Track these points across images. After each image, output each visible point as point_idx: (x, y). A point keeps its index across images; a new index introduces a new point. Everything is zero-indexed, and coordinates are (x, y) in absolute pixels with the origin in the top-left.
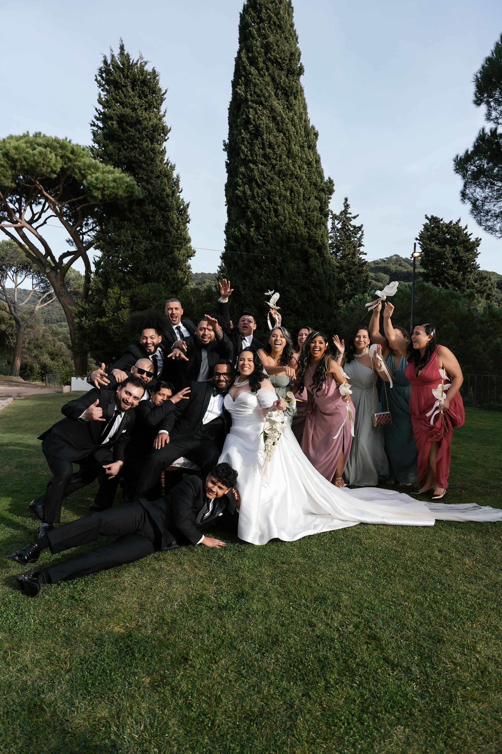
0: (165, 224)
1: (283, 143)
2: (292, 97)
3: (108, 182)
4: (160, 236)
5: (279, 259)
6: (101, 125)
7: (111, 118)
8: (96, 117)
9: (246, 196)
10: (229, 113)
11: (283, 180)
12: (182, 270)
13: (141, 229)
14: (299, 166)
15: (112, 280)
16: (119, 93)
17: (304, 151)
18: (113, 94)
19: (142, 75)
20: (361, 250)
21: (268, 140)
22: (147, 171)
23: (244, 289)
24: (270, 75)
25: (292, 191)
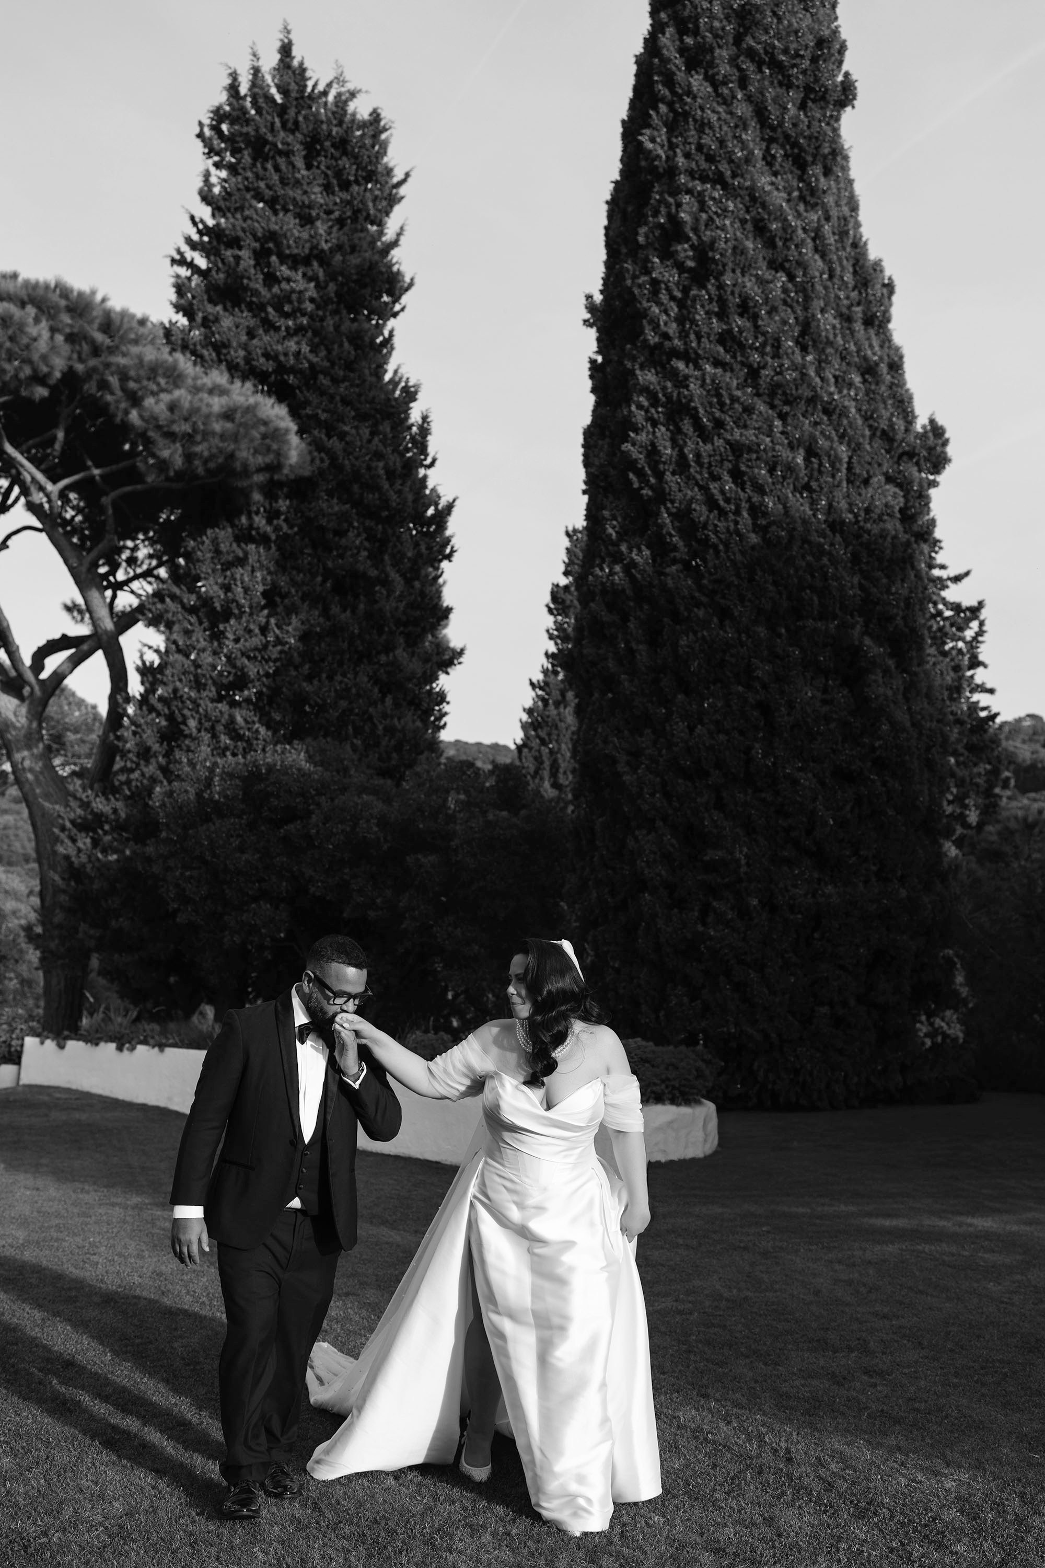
0: (376, 557)
1: (785, 302)
2: (818, 170)
3: (208, 416)
4: (356, 595)
5: (763, 670)
6: (202, 262)
7: (235, 243)
8: (189, 241)
9: (657, 463)
10: (610, 216)
11: (782, 417)
12: (419, 706)
13: (299, 570)
14: (836, 377)
15: (192, 725)
16: (265, 169)
17: (852, 332)
18: (249, 174)
19: (340, 123)
20: (978, 680)
21: (737, 290)
22: (332, 398)
23: (634, 766)
24: (749, 98)
25: (811, 453)
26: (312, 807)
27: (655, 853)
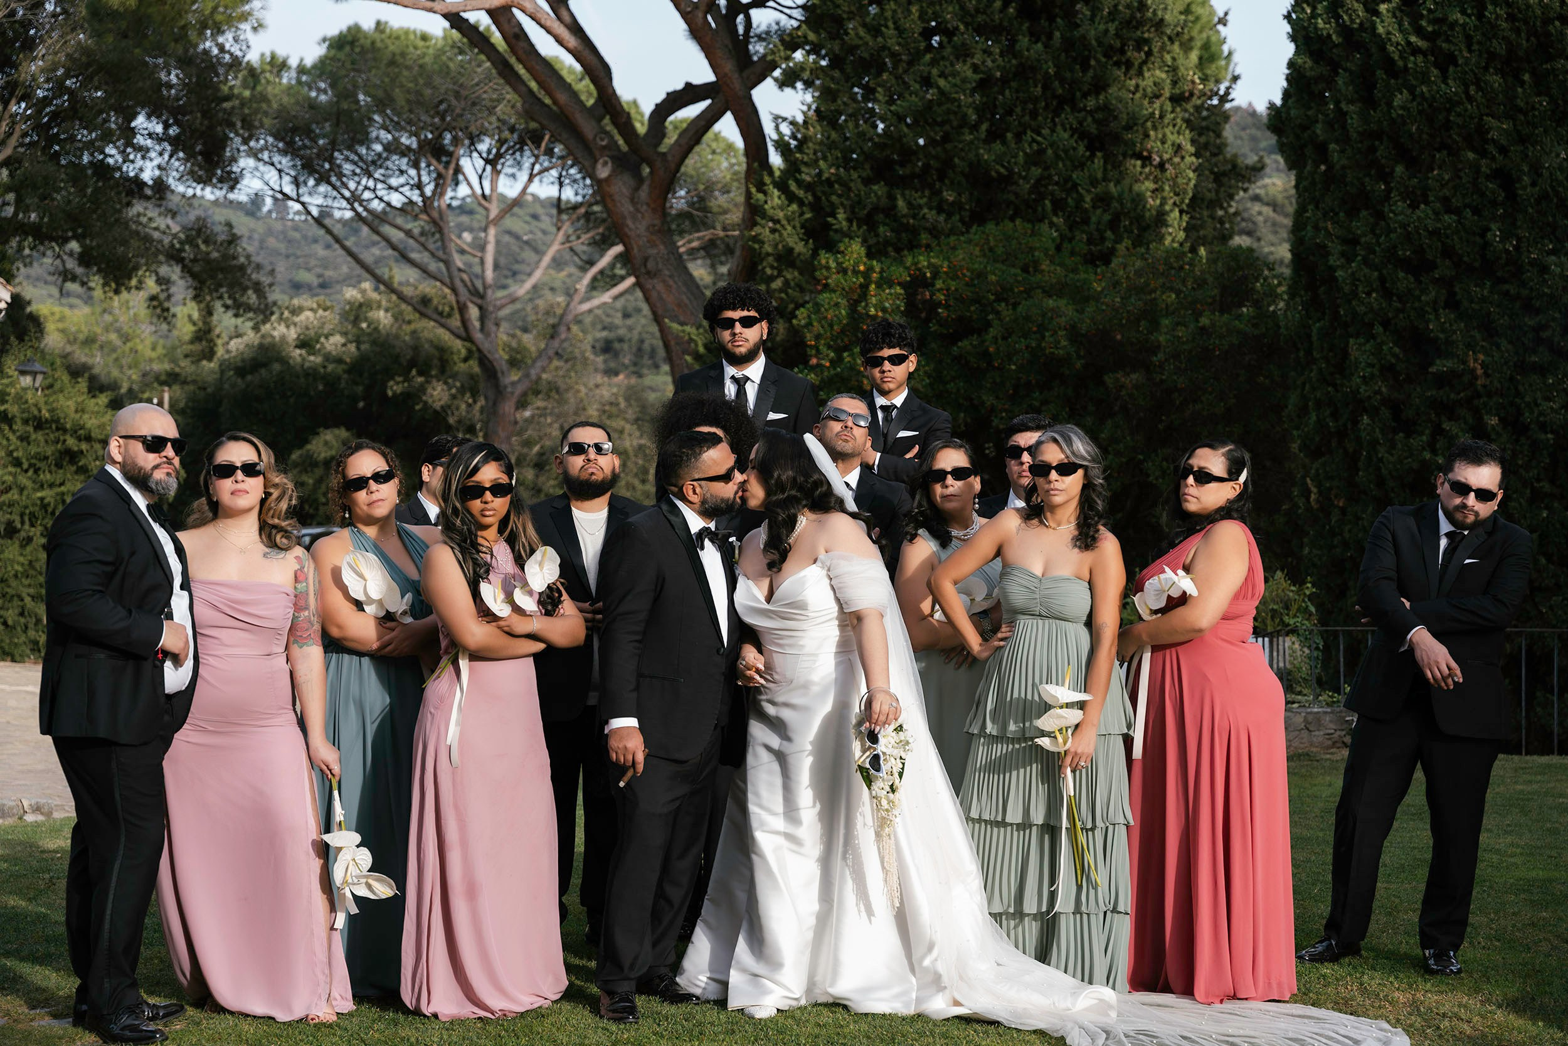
4: (1052, 19)
5: (1498, 128)
12: (1146, 160)
15: (841, 216)
23: (1349, 258)
26: (990, 317)
27: (1373, 366)
